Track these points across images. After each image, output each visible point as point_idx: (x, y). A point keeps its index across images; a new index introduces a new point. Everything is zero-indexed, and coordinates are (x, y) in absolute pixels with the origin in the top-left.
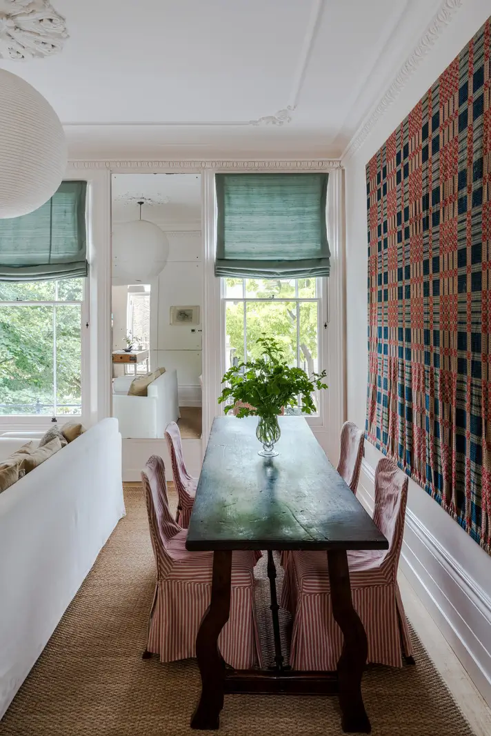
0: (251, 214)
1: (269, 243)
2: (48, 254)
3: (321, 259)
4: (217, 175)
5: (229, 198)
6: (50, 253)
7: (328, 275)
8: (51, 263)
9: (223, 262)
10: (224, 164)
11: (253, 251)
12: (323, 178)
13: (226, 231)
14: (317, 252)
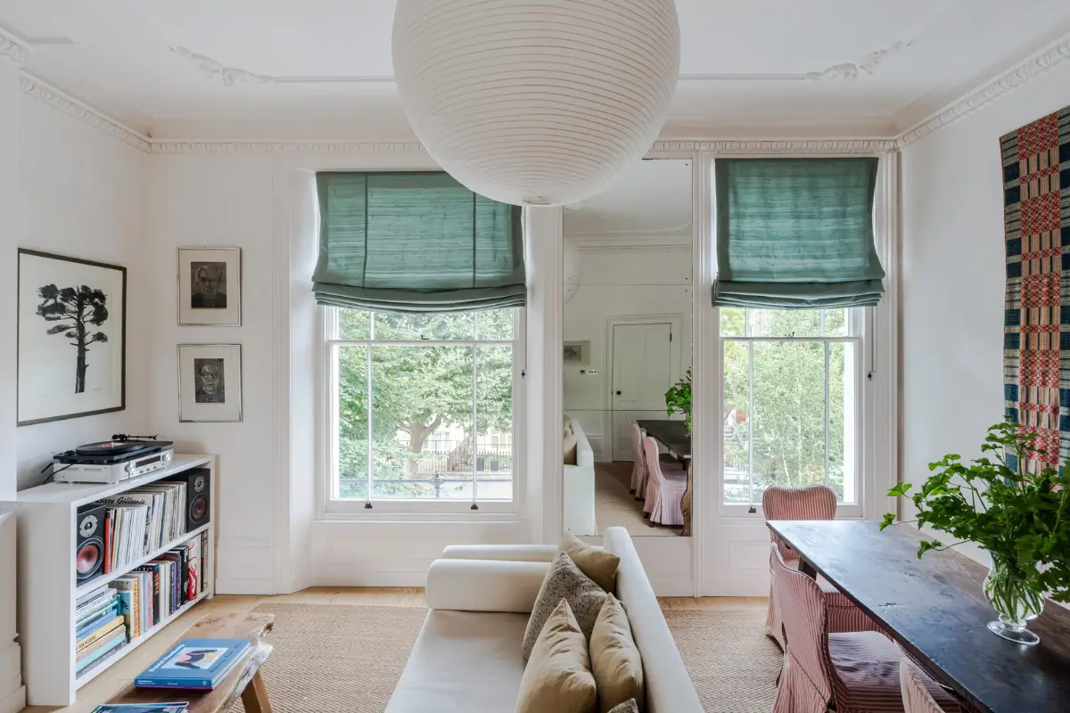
0: (767, 216)
1: (794, 257)
2: (472, 274)
3: (870, 280)
4: (718, 161)
5: (735, 193)
6: (474, 272)
7: (876, 304)
8: (476, 286)
9: (730, 286)
10: (728, 145)
11: (774, 269)
12: (871, 165)
13: (731, 241)
14: (867, 271)
